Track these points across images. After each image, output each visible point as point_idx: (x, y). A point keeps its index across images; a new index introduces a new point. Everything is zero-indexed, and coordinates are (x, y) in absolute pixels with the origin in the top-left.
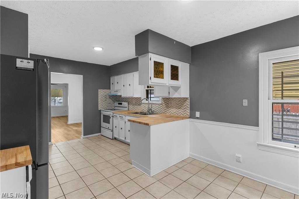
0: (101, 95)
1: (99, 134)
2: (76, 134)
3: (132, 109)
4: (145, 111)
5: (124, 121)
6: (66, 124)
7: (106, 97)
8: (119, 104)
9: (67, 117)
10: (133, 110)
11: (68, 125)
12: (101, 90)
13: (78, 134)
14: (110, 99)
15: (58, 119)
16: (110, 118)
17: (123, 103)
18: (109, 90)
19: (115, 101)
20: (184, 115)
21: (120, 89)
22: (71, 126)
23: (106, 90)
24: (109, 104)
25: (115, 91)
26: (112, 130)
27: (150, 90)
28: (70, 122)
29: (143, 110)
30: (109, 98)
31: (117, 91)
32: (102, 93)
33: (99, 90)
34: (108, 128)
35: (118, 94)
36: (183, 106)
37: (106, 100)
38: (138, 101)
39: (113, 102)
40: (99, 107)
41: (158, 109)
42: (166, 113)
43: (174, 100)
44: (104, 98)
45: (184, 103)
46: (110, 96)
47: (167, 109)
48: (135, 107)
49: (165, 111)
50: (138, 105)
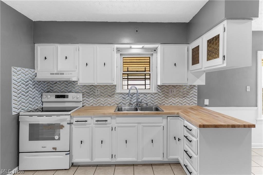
0: (18, 81)
3: (92, 104)
8: (57, 97)
12: (19, 68)
14: (35, 88)
17: (72, 95)
18: (33, 70)
19: (43, 91)
21: (75, 70)
23: (27, 69)
24: (33, 99)
25: (56, 72)
26: (69, 151)
27: (128, 74)
31: (63, 74)
32: (19, 75)
33: (13, 69)
34: (55, 148)
35: (72, 79)
36: (189, 94)
37: (28, 92)
38: (107, 91)
39: (39, 93)
40: (13, 109)
41: (151, 100)
42: (164, 103)
43: (176, 88)
44: (25, 86)
45: (190, 90)
46: (35, 83)
47: (166, 99)
48: (101, 99)
49: (162, 102)
50: (108, 96)
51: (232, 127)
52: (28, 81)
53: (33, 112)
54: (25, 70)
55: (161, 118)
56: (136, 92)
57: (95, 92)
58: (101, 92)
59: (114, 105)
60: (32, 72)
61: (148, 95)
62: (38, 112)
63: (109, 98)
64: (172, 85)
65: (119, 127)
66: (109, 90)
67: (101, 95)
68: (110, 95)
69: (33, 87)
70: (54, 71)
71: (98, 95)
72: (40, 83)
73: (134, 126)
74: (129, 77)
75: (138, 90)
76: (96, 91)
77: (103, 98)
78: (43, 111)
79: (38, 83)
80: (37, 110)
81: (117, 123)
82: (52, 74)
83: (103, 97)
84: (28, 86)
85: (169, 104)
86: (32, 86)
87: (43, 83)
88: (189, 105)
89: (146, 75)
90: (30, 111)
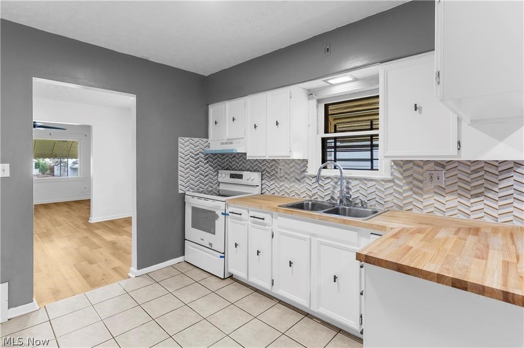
0: (186, 153)
1: (181, 259)
2: (112, 258)
3: (273, 191)
4: (320, 199)
5: (267, 230)
6: (84, 224)
7: (198, 158)
8: (232, 176)
9: (87, 203)
10: (276, 194)
11: (91, 227)
12: (187, 139)
13: (119, 258)
14: (208, 162)
15: (65, 209)
16: (216, 217)
17: (246, 174)
18: (205, 140)
19: (220, 168)
20: (500, 220)
21: (243, 137)
22: (98, 229)
23: (197, 139)
24: (205, 177)
25: (225, 141)
26: (224, 253)
27: (335, 138)
28: (95, 219)
29: (314, 195)
30: (206, 159)
31: (232, 143)
32: (187, 146)
33: (179, 139)
34: (211, 244)
35: (236, 150)
36: (497, 190)
37: (198, 167)
38: (294, 171)
39: (213, 170)
40: (180, 187)
41: (376, 194)
42: (411, 207)
43: (447, 168)
44: (194, 160)
45: (500, 177)
46: (208, 156)
47: (414, 196)
48: (285, 185)
49: (405, 202)
50: (296, 181)
51: (454, 286)
52: (198, 154)
53: (205, 193)
54: (195, 140)
55: (356, 233)
56: (339, 175)
57: (277, 172)
58: (286, 173)
59: (305, 197)
60: (203, 143)
61: (370, 184)
62: (212, 195)
63: (297, 183)
64: (435, 162)
65: (281, 233)
66: (297, 169)
67: (286, 178)
68: (299, 178)
69: (206, 161)
70: (224, 140)
71: (281, 177)
72: (216, 156)
73: (305, 239)
74: (338, 144)
75: (343, 170)
76: (279, 171)
77: (289, 183)
78: (219, 195)
79: (212, 156)
80: (210, 193)
81: (279, 227)
82: (222, 144)
83: (289, 180)
84: (198, 160)
85: (425, 211)
86: (203, 160)
87: (221, 156)
88: (497, 221)
89: (374, 137)
90: (201, 192)
